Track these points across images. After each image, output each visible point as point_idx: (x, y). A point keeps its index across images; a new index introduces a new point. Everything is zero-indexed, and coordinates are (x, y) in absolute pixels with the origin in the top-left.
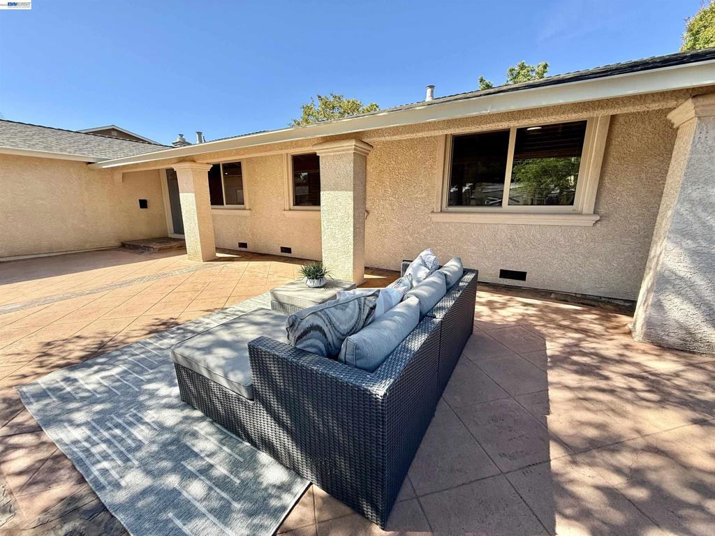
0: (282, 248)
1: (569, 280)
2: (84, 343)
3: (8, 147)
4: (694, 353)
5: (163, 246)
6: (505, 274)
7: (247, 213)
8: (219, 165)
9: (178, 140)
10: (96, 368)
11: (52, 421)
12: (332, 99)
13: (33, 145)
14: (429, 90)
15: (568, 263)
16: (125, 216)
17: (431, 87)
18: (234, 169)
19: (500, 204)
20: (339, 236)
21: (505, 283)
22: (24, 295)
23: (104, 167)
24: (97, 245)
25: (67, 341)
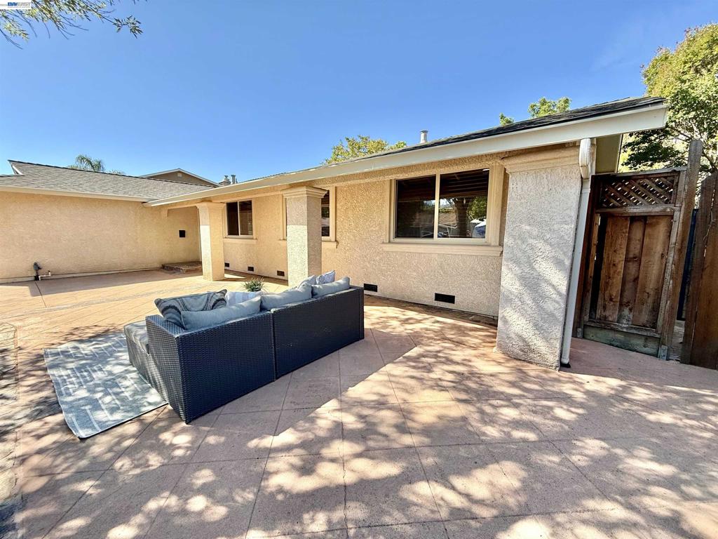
0: (278, 272)
1: (487, 304)
2: (97, 329)
3: (88, 192)
4: (531, 363)
5: (190, 268)
6: (439, 297)
7: (254, 241)
8: (237, 203)
9: (223, 180)
10: (94, 343)
11: (53, 367)
12: (359, 140)
13: (106, 190)
14: (423, 135)
15: (485, 289)
16: (167, 244)
17: (424, 132)
18: (247, 206)
19: (432, 236)
20: (299, 261)
21: (439, 306)
22: (76, 299)
23: (153, 205)
24: (144, 266)
25: (88, 327)
